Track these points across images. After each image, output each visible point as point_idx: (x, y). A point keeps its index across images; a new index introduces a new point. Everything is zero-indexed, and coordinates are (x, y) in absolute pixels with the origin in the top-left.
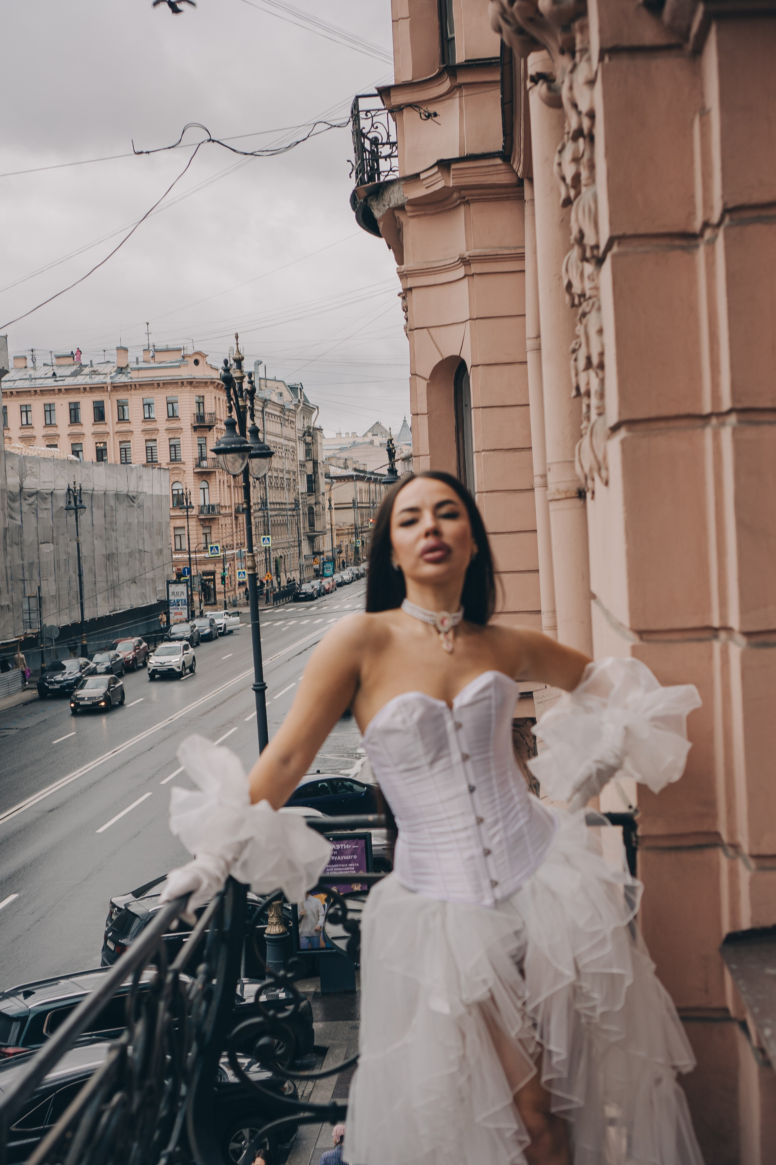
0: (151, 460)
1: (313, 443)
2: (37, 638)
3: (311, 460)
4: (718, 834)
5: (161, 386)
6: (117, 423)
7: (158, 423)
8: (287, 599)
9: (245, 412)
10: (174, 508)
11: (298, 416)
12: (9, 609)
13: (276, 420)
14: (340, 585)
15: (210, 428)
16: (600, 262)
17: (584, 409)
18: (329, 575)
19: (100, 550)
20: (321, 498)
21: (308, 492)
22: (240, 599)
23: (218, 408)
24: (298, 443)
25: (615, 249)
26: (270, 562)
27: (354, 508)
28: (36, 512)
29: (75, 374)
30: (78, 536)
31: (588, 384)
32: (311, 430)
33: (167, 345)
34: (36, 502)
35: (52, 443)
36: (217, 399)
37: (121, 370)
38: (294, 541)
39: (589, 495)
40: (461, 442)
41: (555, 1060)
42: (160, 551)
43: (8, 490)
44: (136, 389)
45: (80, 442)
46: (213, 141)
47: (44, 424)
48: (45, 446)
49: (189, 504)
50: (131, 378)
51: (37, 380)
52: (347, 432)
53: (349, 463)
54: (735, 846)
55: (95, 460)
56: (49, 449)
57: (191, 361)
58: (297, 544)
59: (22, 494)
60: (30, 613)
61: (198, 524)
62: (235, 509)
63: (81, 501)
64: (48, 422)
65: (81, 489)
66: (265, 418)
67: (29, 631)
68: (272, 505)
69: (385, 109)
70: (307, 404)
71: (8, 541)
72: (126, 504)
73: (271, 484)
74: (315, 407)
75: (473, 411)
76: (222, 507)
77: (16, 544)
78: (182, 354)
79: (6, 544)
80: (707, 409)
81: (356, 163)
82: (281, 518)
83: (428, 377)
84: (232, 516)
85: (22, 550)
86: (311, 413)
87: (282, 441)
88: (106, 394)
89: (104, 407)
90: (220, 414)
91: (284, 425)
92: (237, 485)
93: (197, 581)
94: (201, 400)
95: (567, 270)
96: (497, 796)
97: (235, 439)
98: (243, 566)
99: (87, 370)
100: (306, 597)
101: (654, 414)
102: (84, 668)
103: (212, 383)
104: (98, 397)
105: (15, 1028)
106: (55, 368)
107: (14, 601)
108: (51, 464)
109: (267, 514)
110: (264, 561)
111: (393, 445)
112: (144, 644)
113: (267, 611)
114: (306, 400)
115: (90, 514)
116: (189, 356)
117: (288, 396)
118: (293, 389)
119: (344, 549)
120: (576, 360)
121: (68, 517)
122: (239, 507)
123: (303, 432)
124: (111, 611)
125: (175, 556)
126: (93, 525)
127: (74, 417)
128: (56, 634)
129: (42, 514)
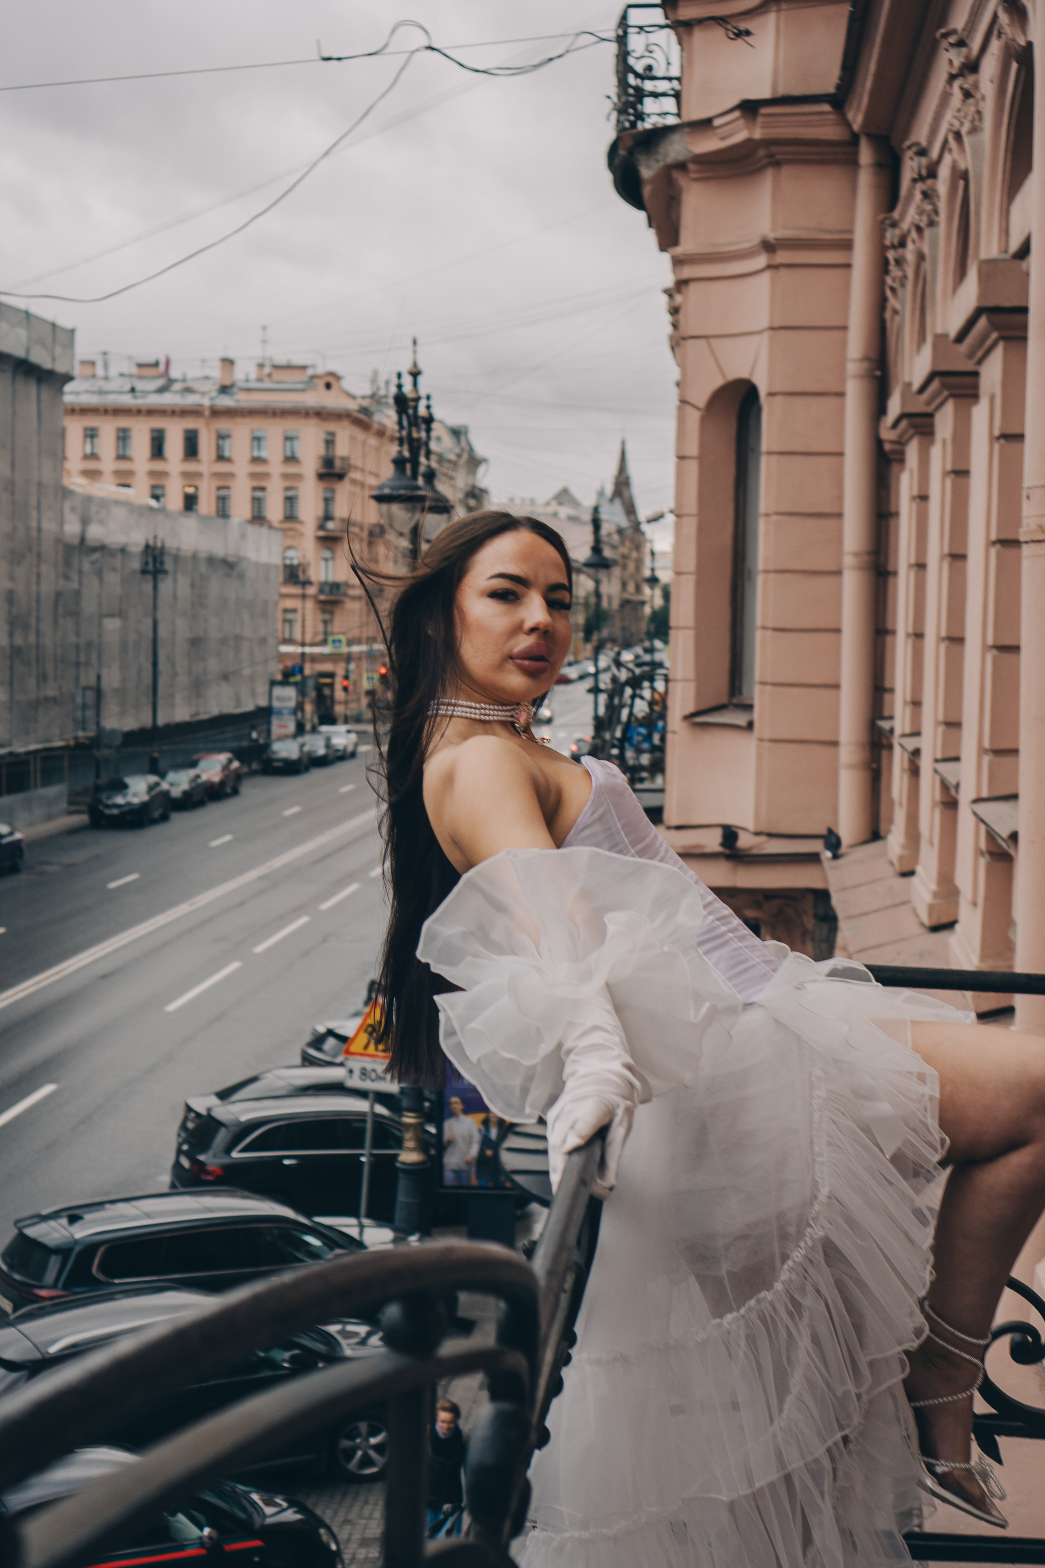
0: (257, 515)
2: (91, 744)
6: (214, 461)
7: (270, 465)
9: (419, 447)
10: (285, 583)
11: (462, 471)
12: (56, 702)
15: (340, 477)
19: (183, 632)
23: (353, 451)
28: (99, 574)
29: (161, 390)
30: (155, 610)
32: (477, 492)
33: (289, 361)
34: (101, 560)
35: (124, 482)
36: (353, 438)
37: (224, 389)
40: (741, 501)
42: (263, 641)
43: (64, 540)
44: (242, 416)
45: (162, 483)
46: (433, 49)
47: (115, 455)
48: (115, 485)
49: (306, 578)
50: (238, 401)
51: (109, 395)
55: (182, 510)
56: (120, 489)
57: (321, 384)
59: (83, 546)
60: (84, 710)
61: (317, 607)
63: (162, 563)
64: (121, 453)
65: (162, 547)
67: (81, 734)
69: (668, 26)
70: (472, 454)
71: (61, 610)
72: (221, 572)
74: (483, 460)
76: (351, 586)
77: (71, 615)
78: (309, 374)
79: (57, 615)
81: (618, 101)
83: (702, 406)
84: (362, 599)
85: (78, 623)
86: (478, 466)
88: (201, 420)
89: (197, 438)
90: (355, 459)
93: (311, 683)
94: (330, 438)
97: (405, 482)
99: (177, 386)
102: (153, 790)
103: (348, 416)
104: (190, 423)
105: (54, 1263)
106: (134, 380)
107: (63, 692)
108: (124, 509)
112: (236, 764)
114: (471, 450)
115: (173, 582)
116: (319, 377)
117: (449, 442)
118: (456, 433)
121: (144, 582)
123: (466, 492)
124: (192, 716)
125: (285, 649)
126: (175, 597)
127: (158, 449)
128: (118, 741)
129: (108, 577)
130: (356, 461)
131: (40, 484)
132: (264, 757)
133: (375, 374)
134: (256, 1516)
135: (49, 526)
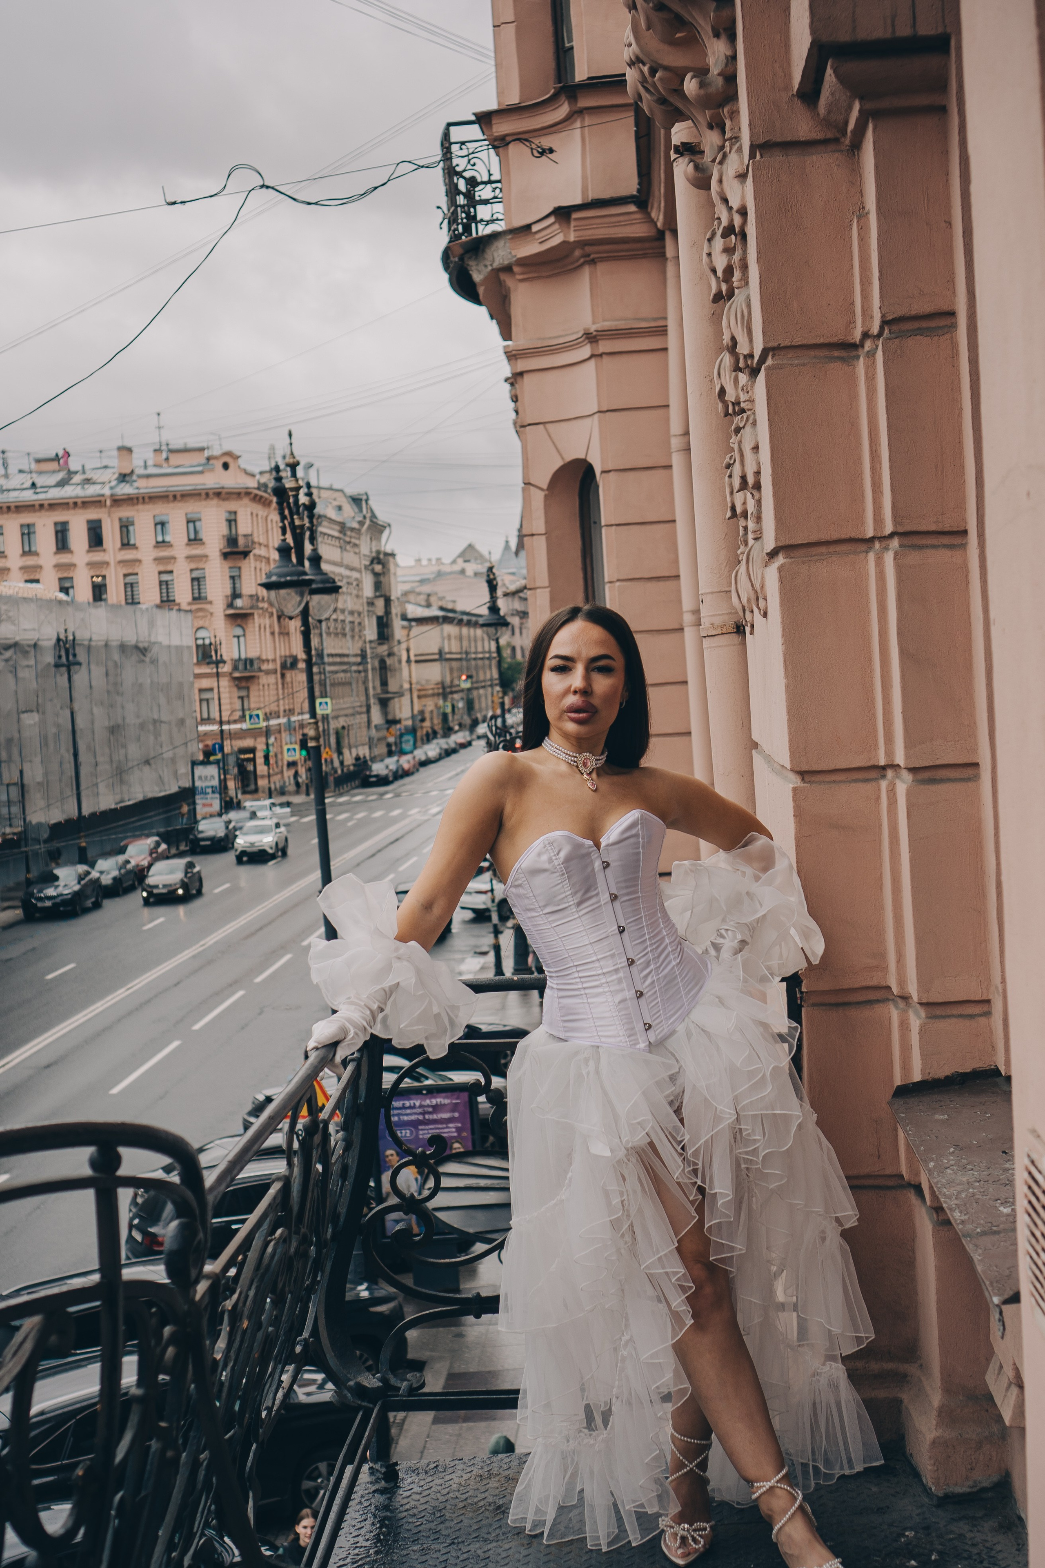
0: (166, 599)
1: (384, 573)
2: (19, 840)
3: (380, 596)
4: (889, 988)
5: (178, 499)
6: (120, 549)
7: (175, 548)
8: (353, 784)
10: (199, 663)
11: (363, 538)
13: (334, 543)
14: (424, 763)
15: (245, 554)
16: (754, 372)
17: (741, 532)
18: (409, 750)
19: (101, 721)
20: (396, 649)
21: (378, 639)
23: (255, 527)
24: (363, 574)
25: (769, 362)
26: (329, 734)
27: (441, 660)
28: (14, 671)
29: (62, 484)
30: (71, 701)
31: (744, 503)
32: (382, 556)
33: (185, 444)
34: (14, 657)
35: (32, 577)
36: (254, 515)
37: (124, 478)
38: (361, 706)
39: (748, 629)
40: (589, 569)
41: (718, 1203)
42: (182, 722)
44: (144, 503)
45: (70, 576)
46: (268, 187)
47: (21, 552)
48: (23, 581)
49: (219, 657)
50: (138, 488)
51: (11, 492)
52: (429, 558)
53: (433, 599)
54: (906, 998)
55: (91, 599)
56: (29, 585)
57: (219, 464)
58: (364, 709)
60: (9, 807)
61: (232, 684)
62: (281, 664)
63: (75, 655)
64: (27, 549)
65: (74, 639)
66: (327, 541)
67: (8, 830)
68: (330, 657)
69: (485, 140)
70: (375, 520)
72: (134, 658)
73: (329, 629)
74: (386, 525)
75: (604, 530)
76: (263, 661)
78: (207, 455)
80: (870, 533)
81: (449, 210)
82: (342, 675)
83: (545, 486)
84: (276, 673)
86: (381, 532)
87: (342, 571)
88: (103, 510)
89: (101, 528)
90: (258, 536)
91: (345, 550)
92: (283, 631)
93: (232, 760)
94: (233, 517)
95: (719, 374)
96: (646, 937)
97: (290, 569)
98: (293, 740)
99: (77, 479)
100: (378, 781)
101: (813, 538)
102: (83, 879)
103: (248, 494)
104: (93, 514)
106: (34, 475)
108: (33, 606)
109: (324, 669)
111: (494, 574)
112: (164, 846)
113: (334, 799)
114: (373, 516)
115: (87, 673)
116: (216, 458)
117: (349, 510)
118: (356, 501)
119: (427, 715)
120: (730, 476)
121: (58, 676)
122: (286, 661)
123: (370, 559)
124: (116, 804)
125: (202, 728)
126: (91, 687)
127: (62, 542)
128: (45, 835)
129: (23, 674)
130: (259, 537)
132: (191, 837)
133: (272, 448)
134: (225, 1554)
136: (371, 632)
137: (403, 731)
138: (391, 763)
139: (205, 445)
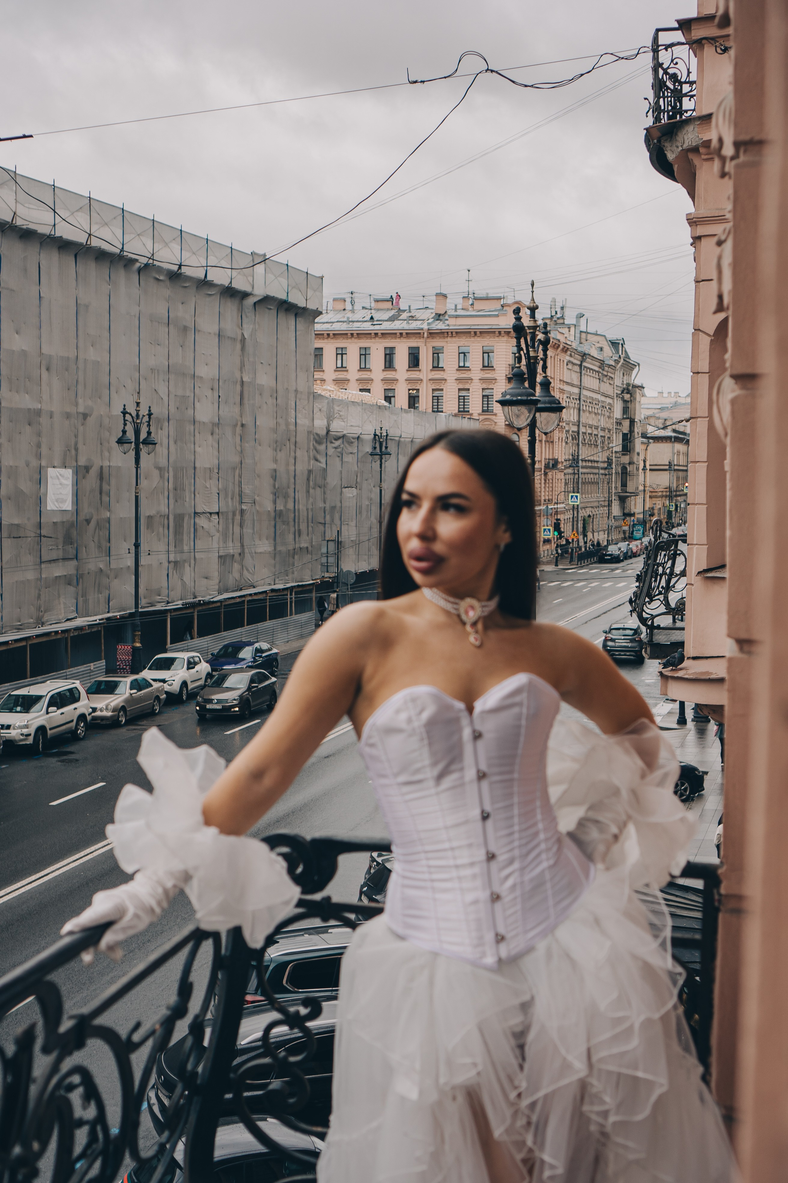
0: (462, 409)
1: (631, 400)
2: (333, 582)
3: (628, 418)
5: (478, 335)
6: (431, 370)
7: (473, 372)
8: (592, 560)
9: (536, 363)
11: (617, 373)
12: (308, 551)
13: (594, 375)
18: (638, 537)
20: (635, 460)
21: (622, 451)
22: (544, 556)
24: (615, 400)
26: (577, 521)
27: (670, 470)
28: (341, 456)
29: (392, 319)
30: (381, 482)
32: (630, 388)
34: (342, 446)
35: (365, 387)
37: (439, 317)
38: (605, 501)
41: (547, 1173)
43: (314, 432)
44: (452, 336)
45: (393, 388)
46: (492, 71)
47: (359, 368)
48: (359, 390)
50: (448, 325)
51: (355, 323)
52: (670, 391)
53: (668, 423)
55: (406, 407)
56: (360, 393)
57: (510, 311)
58: (606, 503)
59: (328, 436)
60: (327, 557)
62: (545, 464)
63: (386, 448)
64: (363, 366)
65: (387, 435)
66: (583, 372)
67: (327, 575)
68: (584, 462)
69: (686, 43)
70: (628, 360)
71: (311, 483)
73: (585, 440)
74: (636, 364)
77: (319, 487)
78: (502, 303)
79: (309, 487)
81: (654, 101)
82: (592, 476)
83: (712, 333)
84: (541, 471)
85: (325, 493)
86: (632, 369)
87: (599, 397)
88: (422, 340)
89: (419, 353)
91: (602, 381)
92: (548, 440)
96: (516, 828)
97: (522, 391)
98: (549, 523)
99: (404, 316)
100: (612, 559)
104: (414, 343)
105: (255, 976)
106: (373, 311)
107: (313, 543)
108: (359, 408)
109: (578, 471)
110: (571, 520)
113: (570, 571)
114: (627, 356)
115: (395, 461)
116: (509, 305)
117: (608, 351)
118: (614, 344)
119: (656, 512)
121: (373, 462)
122: (549, 463)
123: (622, 389)
127: (389, 362)
128: (353, 578)
129: (348, 458)
131: (296, 391)
133: (554, 301)
135: (303, 421)
136: (617, 444)
137: (635, 522)
138: (623, 546)
139: (502, 295)
